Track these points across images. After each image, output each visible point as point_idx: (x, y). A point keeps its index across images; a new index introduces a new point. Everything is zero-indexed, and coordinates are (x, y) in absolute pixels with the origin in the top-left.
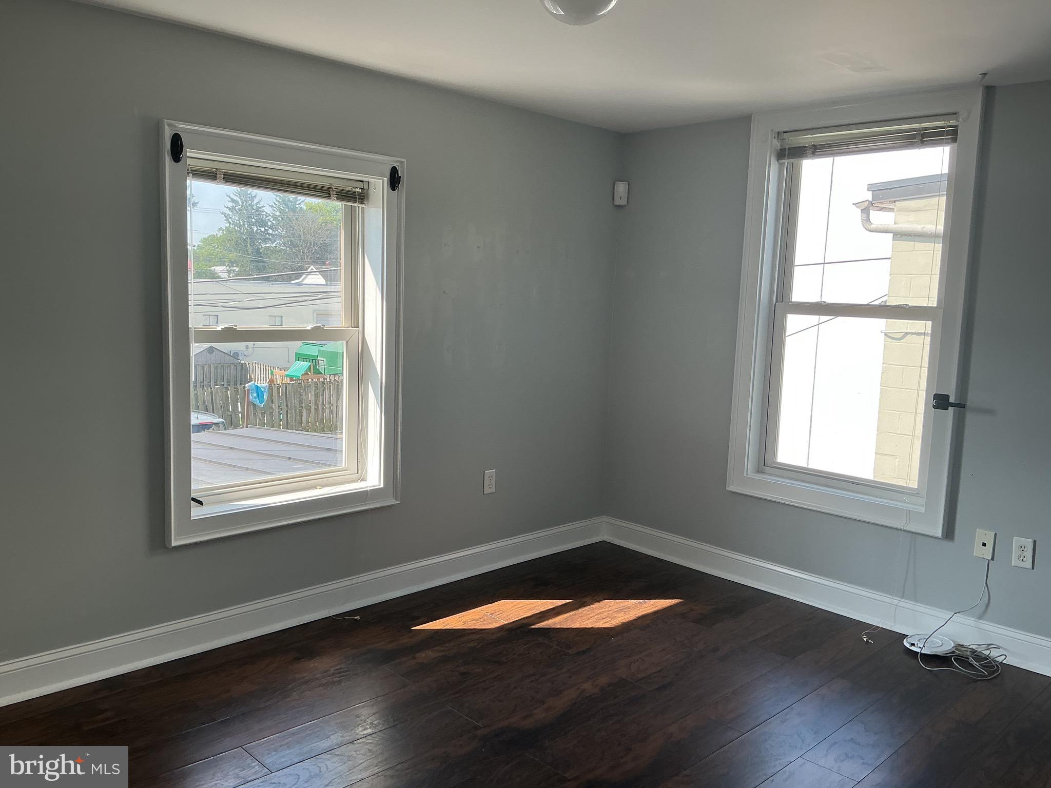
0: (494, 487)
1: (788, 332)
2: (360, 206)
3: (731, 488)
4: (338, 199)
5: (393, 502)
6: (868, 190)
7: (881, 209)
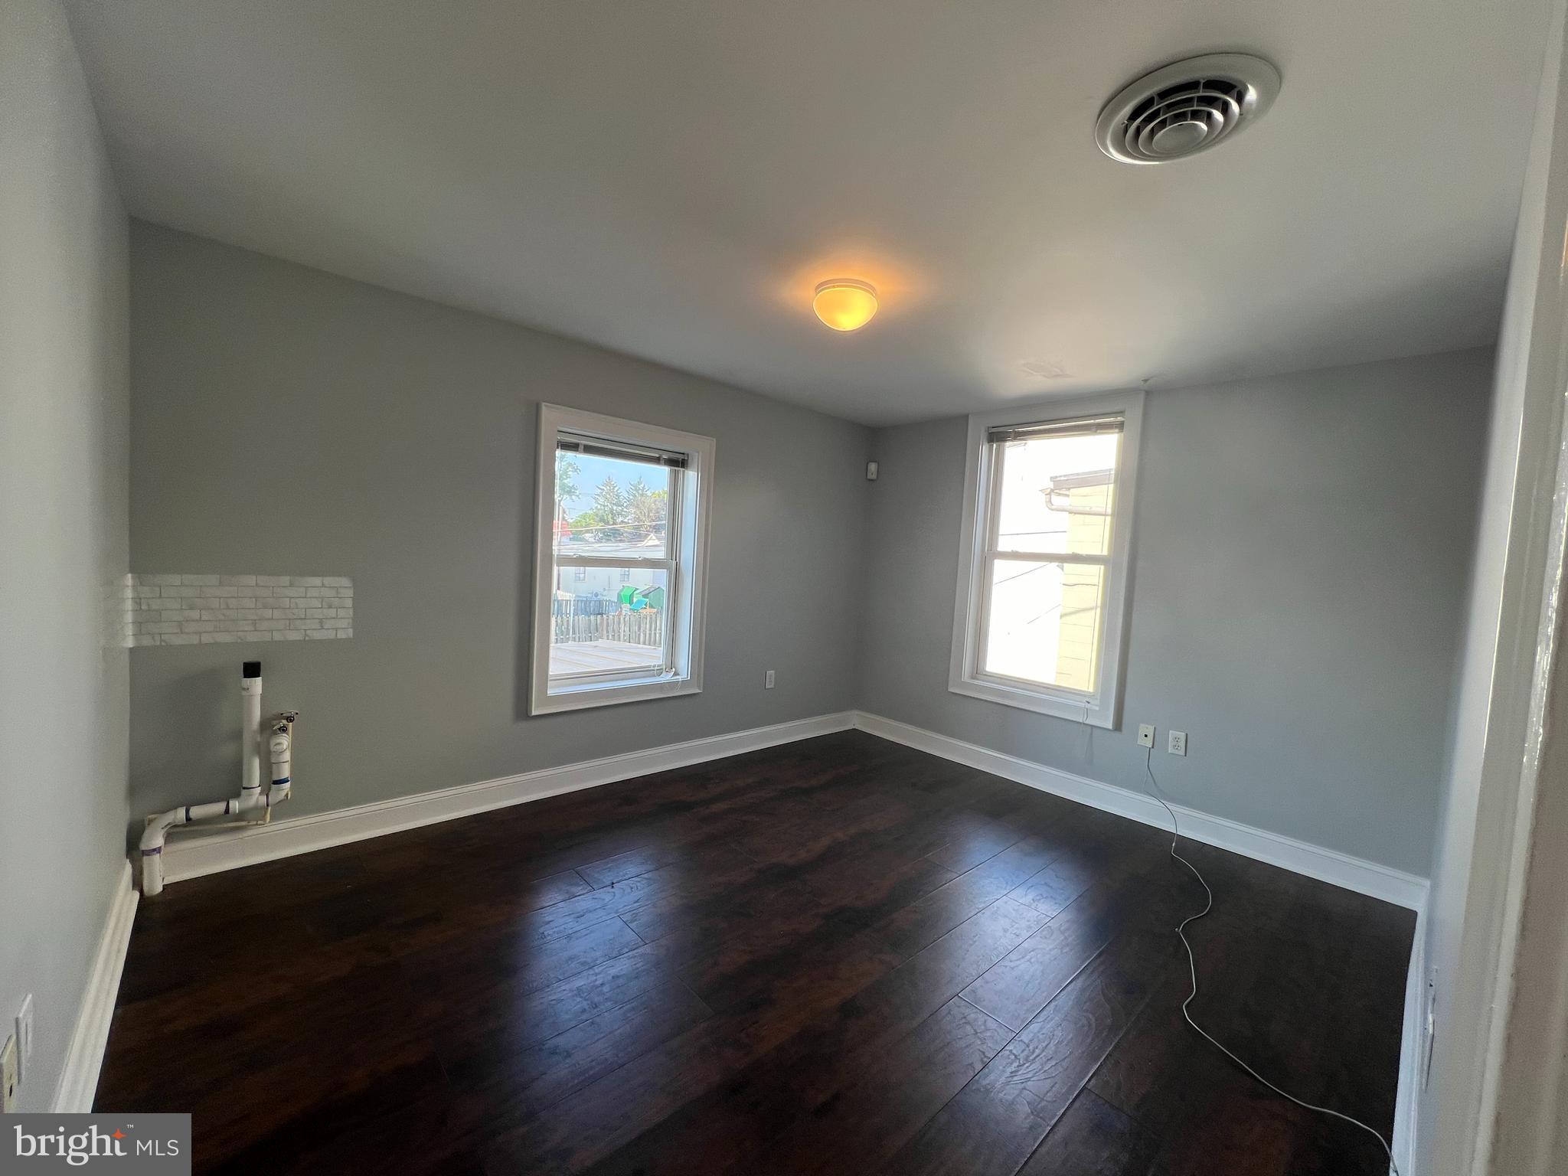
0: (773, 684)
1: (994, 583)
2: (682, 469)
3: (951, 690)
4: (665, 464)
5: (697, 691)
6: (1051, 478)
7: (1060, 494)
